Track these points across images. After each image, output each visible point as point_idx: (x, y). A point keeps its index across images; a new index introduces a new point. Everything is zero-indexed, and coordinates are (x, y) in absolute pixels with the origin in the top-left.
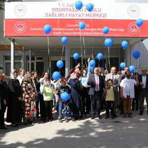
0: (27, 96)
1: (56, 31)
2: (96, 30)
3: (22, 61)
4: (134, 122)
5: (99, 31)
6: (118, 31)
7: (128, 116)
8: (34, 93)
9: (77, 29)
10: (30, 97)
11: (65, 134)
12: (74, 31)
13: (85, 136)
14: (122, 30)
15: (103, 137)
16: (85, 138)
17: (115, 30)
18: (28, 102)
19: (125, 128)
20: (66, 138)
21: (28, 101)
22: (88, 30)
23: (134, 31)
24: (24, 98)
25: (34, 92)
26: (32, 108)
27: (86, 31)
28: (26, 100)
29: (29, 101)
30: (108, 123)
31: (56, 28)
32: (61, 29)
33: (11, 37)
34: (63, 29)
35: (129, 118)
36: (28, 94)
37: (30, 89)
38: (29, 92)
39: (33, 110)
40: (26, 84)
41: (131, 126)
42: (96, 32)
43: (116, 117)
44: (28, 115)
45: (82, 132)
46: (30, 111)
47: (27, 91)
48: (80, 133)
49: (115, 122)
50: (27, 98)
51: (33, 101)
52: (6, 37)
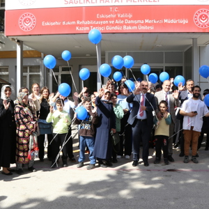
0: (22, 127)
1: (80, 26)
2: (143, 22)
3: (41, 73)
4: (200, 171)
5: (148, 25)
6: (178, 24)
7: (192, 160)
8: (34, 123)
9: (113, 22)
10: (27, 129)
11: (81, 190)
12: (109, 24)
13: (111, 196)
14: (185, 22)
15: (143, 199)
16: (111, 200)
17: (173, 21)
18: (24, 137)
19: (182, 182)
20: (80, 199)
21: (24, 134)
22: (130, 22)
23: (204, 24)
24: (19, 130)
25: (34, 121)
26: (31, 146)
27: (128, 25)
28: (21, 134)
29: (27, 135)
30: (157, 173)
31: (81, 21)
32: (88, 22)
33: (15, 37)
34: (91, 23)
35: (192, 164)
36: (24, 124)
37: (26, 116)
38: (25, 120)
39: (33, 150)
40: (21, 109)
41: (194, 178)
42: (143, 25)
43: (172, 160)
44: (24, 157)
45: (108, 189)
46: (27, 151)
47: (22, 119)
48: (105, 190)
49: (169, 170)
50: (22, 131)
51: (33, 135)
52: (7, 36)
